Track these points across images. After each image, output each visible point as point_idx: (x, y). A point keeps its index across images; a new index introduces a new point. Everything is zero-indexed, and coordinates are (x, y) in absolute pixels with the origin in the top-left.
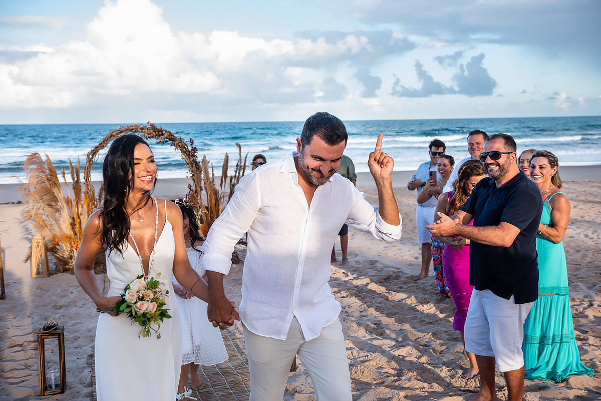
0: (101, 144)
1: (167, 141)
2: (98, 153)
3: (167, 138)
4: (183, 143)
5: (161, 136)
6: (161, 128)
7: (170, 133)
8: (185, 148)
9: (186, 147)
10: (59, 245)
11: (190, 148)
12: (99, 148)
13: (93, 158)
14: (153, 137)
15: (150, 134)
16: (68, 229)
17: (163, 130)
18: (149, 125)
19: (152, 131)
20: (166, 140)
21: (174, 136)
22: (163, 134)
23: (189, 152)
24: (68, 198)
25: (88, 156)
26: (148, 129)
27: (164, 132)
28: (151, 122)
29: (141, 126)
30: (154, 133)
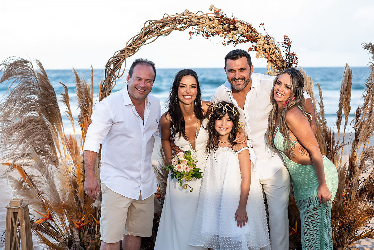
0: (130, 45)
1: (243, 41)
2: (124, 62)
3: (242, 35)
4: (272, 46)
5: (233, 31)
6: (234, 18)
7: (250, 27)
8: (274, 53)
9: (276, 51)
10: (52, 220)
11: (283, 55)
12: (126, 54)
13: (114, 70)
14: (218, 33)
15: (214, 28)
16: (68, 193)
17: (238, 22)
18: (213, 12)
19: (216, 22)
20: (241, 38)
21: (256, 32)
22: (235, 28)
23: (283, 62)
24: (71, 139)
25: (108, 66)
26: (210, 20)
27: (237, 24)
28: (217, 7)
29: (199, 14)
30: (220, 26)
